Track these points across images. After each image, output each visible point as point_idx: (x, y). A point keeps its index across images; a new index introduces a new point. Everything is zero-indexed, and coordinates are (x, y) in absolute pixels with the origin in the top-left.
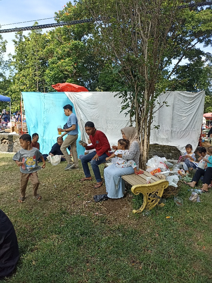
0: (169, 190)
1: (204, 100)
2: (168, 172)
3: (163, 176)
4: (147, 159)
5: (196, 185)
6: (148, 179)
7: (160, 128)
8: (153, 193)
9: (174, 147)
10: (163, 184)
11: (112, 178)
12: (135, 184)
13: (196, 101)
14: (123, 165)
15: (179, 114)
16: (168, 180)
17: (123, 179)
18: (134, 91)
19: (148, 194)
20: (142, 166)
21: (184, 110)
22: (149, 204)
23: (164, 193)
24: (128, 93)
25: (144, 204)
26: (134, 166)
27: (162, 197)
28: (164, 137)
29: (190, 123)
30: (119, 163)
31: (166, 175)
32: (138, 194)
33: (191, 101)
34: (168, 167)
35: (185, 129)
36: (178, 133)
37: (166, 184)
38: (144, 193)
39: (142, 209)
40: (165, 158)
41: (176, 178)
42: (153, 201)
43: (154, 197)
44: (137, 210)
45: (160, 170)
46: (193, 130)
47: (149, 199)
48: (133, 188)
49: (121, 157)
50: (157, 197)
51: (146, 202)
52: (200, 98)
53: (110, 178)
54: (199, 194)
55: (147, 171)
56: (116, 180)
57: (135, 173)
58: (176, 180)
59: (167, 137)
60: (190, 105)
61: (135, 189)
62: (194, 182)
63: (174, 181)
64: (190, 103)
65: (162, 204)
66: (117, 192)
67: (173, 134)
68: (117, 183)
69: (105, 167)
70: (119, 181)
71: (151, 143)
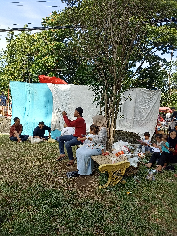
0: (130, 169)
1: (160, 96)
2: (130, 154)
3: (125, 157)
4: (113, 143)
5: (152, 166)
6: (113, 159)
7: (125, 117)
8: (116, 171)
9: (135, 133)
10: (125, 164)
11: (83, 158)
12: (102, 163)
13: (154, 97)
14: (93, 147)
15: (140, 107)
16: (130, 161)
17: (92, 159)
18: (104, 86)
19: (113, 173)
20: (109, 148)
21: (144, 103)
22: (113, 181)
23: (126, 172)
24: (99, 87)
25: (109, 181)
26: (102, 149)
27: (124, 176)
28: (128, 125)
29: (149, 114)
30: (90, 145)
31: (128, 157)
32: (104, 172)
33: (150, 96)
34: (130, 150)
35: (145, 119)
36: (139, 122)
37: (127, 164)
38: (110, 171)
39: (107, 185)
40: (127, 142)
41: (136, 159)
42: (116, 178)
43: (118, 175)
44: (103, 186)
45: (123, 152)
46: (151, 120)
47: (113, 177)
48: (100, 167)
49: (91, 140)
50: (120, 175)
51: (110, 180)
52: (157, 94)
53: (81, 157)
54: (154, 174)
55: (112, 152)
56: (87, 159)
57: (103, 154)
58: (136, 162)
59: (130, 125)
60: (149, 100)
61: (102, 168)
62: (151, 164)
63: (134, 162)
64: (149, 98)
65: (124, 181)
66: (87, 170)
67: (135, 123)
68: (87, 162)
69: (78, 148)
70: (89, 161)
71: (117, 129)
